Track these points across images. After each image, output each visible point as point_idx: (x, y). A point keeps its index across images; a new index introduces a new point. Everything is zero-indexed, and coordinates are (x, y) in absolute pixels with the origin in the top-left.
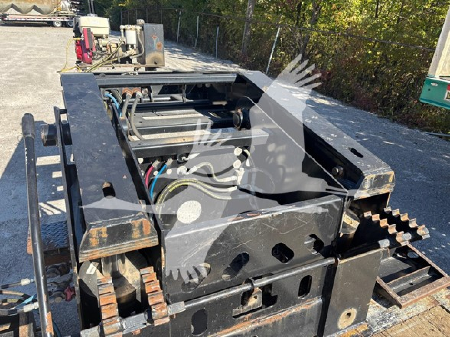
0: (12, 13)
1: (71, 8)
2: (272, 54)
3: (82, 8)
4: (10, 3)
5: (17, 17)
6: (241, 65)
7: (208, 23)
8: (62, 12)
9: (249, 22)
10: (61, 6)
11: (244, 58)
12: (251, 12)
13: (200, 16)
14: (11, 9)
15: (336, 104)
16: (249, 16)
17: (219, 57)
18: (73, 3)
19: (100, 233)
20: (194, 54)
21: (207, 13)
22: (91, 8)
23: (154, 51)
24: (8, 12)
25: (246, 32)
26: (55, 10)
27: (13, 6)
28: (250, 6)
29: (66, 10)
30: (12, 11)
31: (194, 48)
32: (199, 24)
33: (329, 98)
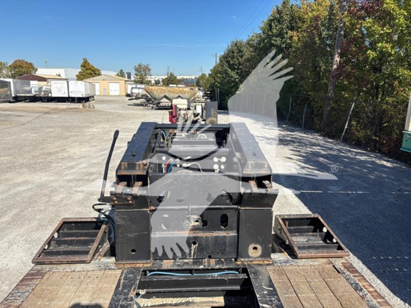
0: (164, 101)
1: (203, 96)
2: (347, 124)
3: (211, 96)
4: (163, 95)
5: (166, 103)
6: (322, 134)
7: (298, 102)
8: (197, 99)
9: (329, 100)
10: (197, 95)
11: (325, 128)
12: (331, 91)
13: (293, 97)
14: (164, 98)
15: (398, 166)
16: (330, 95)
17: (305, 128)
18: (205, 93)
19: (125, 164)
20: (284, 126)
21: (298, 94)
22: (217, 96)
23: (211, 117)
24: (161, 101)
25: (327, 108)
26: (192, 98)
27: (165, 97)
28: (330, 87)
29: (200, 98)
30: (165, 100)
31: (287, 121)
32: (292, 103)
33: (395, 161)
